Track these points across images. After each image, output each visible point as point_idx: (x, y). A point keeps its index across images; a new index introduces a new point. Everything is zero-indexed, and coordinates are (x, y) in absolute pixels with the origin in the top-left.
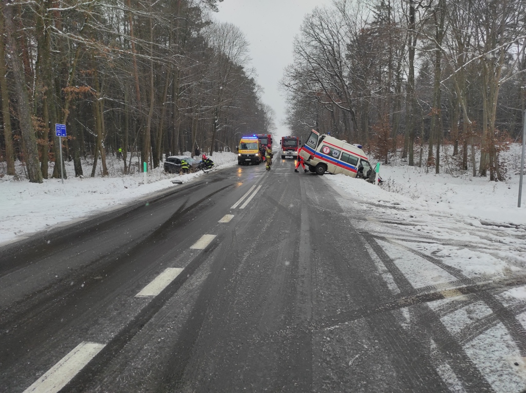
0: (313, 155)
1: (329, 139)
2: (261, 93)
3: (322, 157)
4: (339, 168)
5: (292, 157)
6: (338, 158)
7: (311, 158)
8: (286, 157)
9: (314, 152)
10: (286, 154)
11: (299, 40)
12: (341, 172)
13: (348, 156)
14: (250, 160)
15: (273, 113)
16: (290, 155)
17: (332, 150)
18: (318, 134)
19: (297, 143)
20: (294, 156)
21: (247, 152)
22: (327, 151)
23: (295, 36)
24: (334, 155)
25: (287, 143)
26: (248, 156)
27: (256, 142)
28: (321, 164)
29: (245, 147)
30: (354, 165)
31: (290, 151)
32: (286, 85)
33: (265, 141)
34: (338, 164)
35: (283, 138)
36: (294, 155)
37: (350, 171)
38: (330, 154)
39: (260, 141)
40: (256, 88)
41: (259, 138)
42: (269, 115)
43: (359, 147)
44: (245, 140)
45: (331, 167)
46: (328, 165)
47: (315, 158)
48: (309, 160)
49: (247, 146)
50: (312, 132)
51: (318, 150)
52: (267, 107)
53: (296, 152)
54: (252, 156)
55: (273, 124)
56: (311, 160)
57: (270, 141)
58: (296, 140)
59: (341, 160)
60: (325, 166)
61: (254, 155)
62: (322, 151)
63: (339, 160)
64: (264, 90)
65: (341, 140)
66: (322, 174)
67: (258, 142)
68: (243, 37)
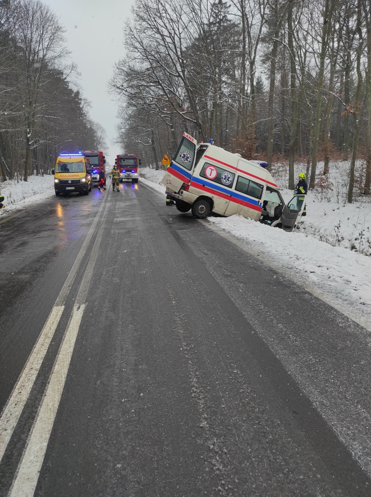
0: (188, 182)
1: (214, 151)
2: (88, 107)
3: (203, 186)
4: (233, 204)
5: (131, 180)
6: (230, 186)
7: (185, 187)
8: (124, 180)
9: (189, 176)
10: (124, 177)
11: (131, 26)
12: (238, 213)
13: (247, 182)
14: (73, 188)
15: (103, 131)
16: (128, 177)
17: (220, 171)
18: (195, 142)
19: (136, 163)
20: (133, 179)
21: (68, 177)
22: (211, 173)
23: (125, 21)
24: (224, 181)
25: (124, 163)
26: (70, 182)
27: (81, 162)
28: (202, 198)
29: (65, 168)
30: (257, 198)
31: (128, 173)
32: (118, 88)
33: (95, 161)
34: (232, 197)
35: (118, 156)
36: (133, 177)
37: (252, 210)
38: (218, 179)
39: (88, 160)
40: (83, 102)
41: (86, 156)
42: (99, 134)
43: (263, 165)
44: (64, 158)
45: (220, 204)
46: (214, 199)
47: (191, 188)
48: (180, 192)
49: (68, 167)
50: (184, 138)
51: (196, 173)
52: (96, 124)
53: (136, 174)
54: (76, 183)
55: (104, 143)
56: (184, 192)
57: (102, 160)
58: (135, 159)
59: (235, 189)
60: (210, 202)
61: (79, 181)
62: (203, 174)
63: (233, 190)
64: (91, 104)
65: (233, 152)
66: (204, 218)
67: (84, 161)
68: (56, 20)
